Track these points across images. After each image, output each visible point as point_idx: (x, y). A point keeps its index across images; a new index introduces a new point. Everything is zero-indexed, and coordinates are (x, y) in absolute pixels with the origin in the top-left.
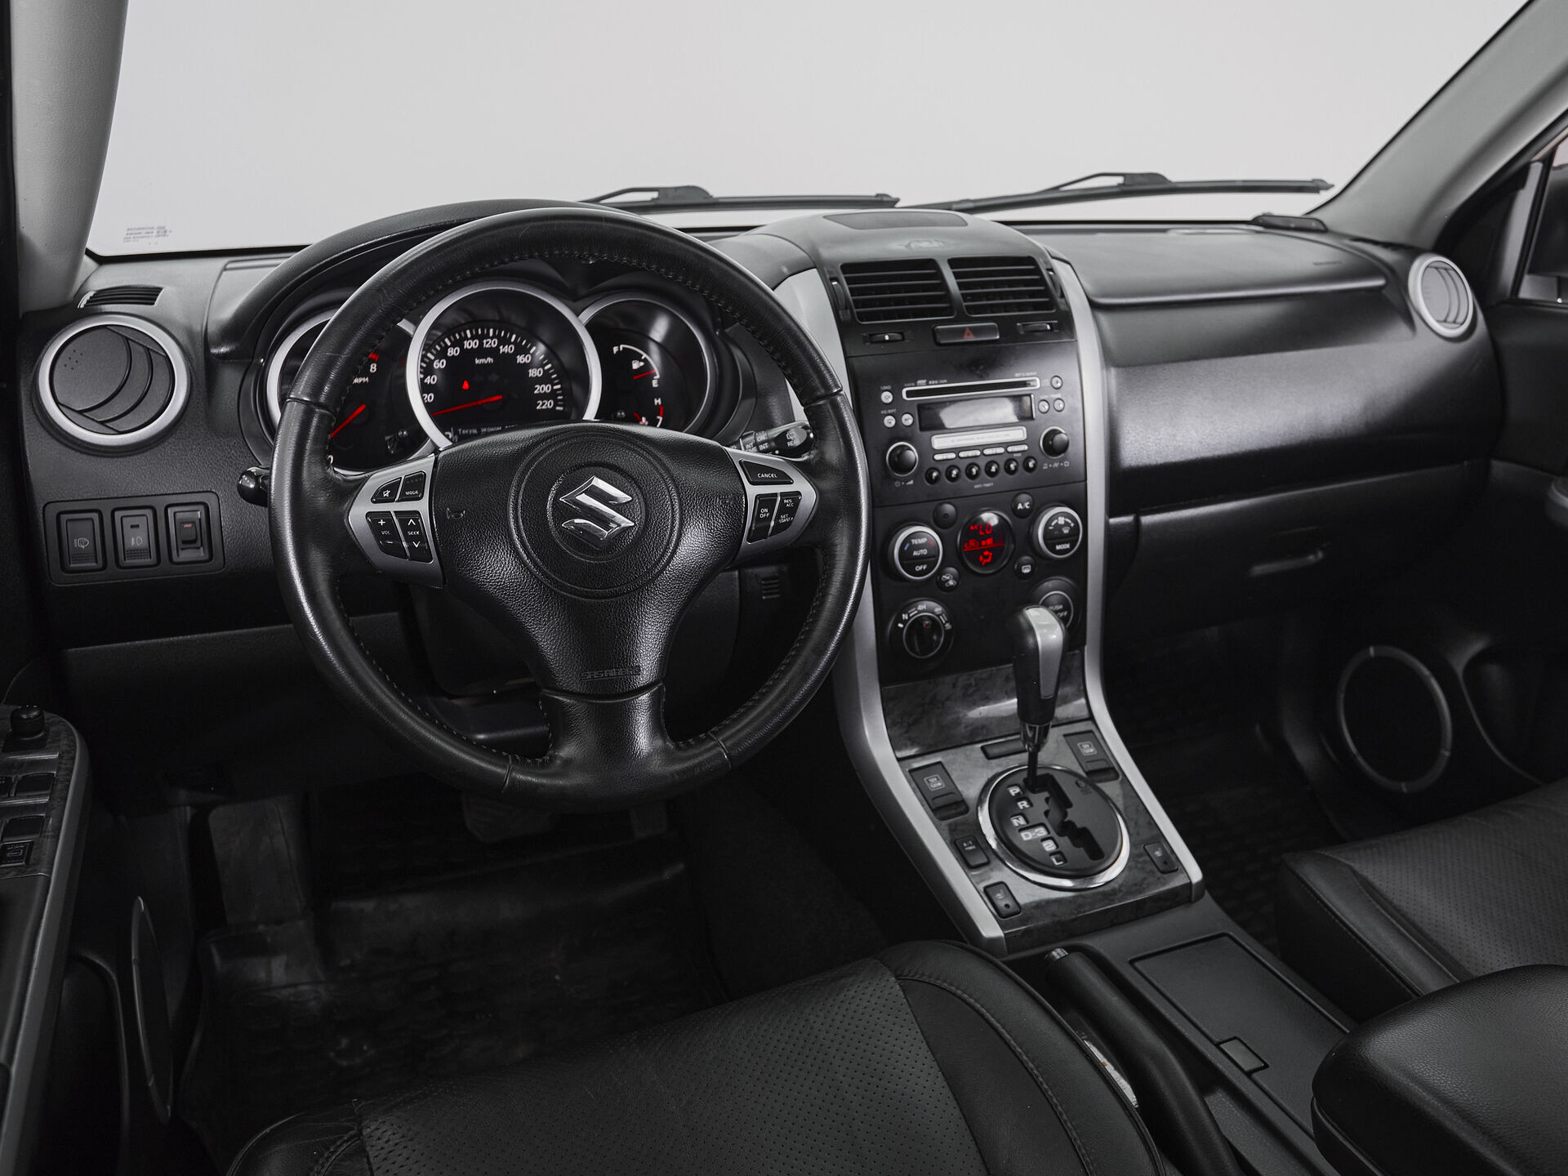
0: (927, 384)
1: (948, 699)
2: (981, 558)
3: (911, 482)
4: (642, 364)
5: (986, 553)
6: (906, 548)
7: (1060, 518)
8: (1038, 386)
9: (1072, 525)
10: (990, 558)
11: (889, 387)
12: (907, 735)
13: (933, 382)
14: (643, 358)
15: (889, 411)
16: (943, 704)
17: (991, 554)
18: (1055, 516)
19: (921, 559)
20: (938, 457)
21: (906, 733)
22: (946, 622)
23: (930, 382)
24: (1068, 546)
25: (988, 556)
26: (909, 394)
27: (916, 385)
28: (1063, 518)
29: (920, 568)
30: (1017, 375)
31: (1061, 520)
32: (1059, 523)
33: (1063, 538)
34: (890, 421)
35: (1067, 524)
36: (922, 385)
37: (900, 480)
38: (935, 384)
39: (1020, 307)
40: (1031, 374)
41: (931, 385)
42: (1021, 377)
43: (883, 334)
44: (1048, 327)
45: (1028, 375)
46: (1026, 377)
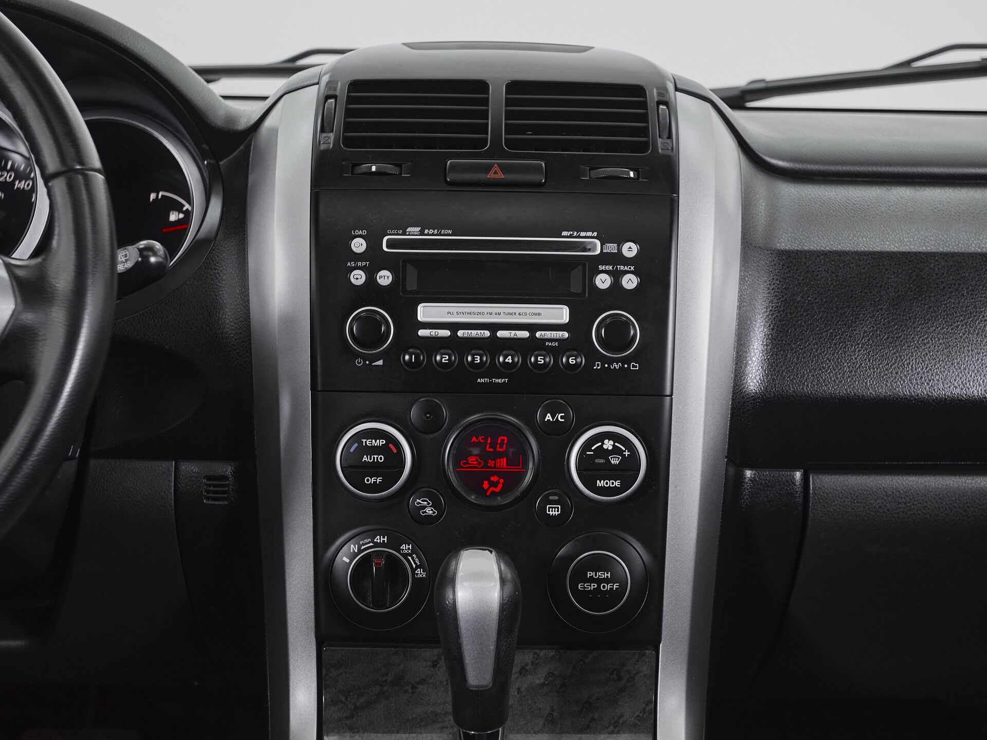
0: (422, 233)
1: (422, 682)
2: (485, 485)
3: (380, 363)
4: (181, 216)
5: (494, 479)
6: (352, 450)
7: (606, 441)
8: (598, 252)
9: (627, 453)
10: (500, 486)
11: (364, 232)
12: (349, 722)
13: (431, 231)
14: (184, 209)
15: (359, 264)
16: (413, 687)
17: (502, 481)
18: (601, 437)
19: (373, 469)
20: (422, 333)
21: (347, 718)
22: (417, 567)
23: (426, 231)
24: (617, 483)
25: (498, 482)
26: (390, 244)
27: (404, 234)
28: (611, 442)
29: (372, 480)
30: (564, 233)
31: (608, 445)
32: (605, 447)
33: (610, 472)
34: (358, 278)
35: (615, 450)
36: (413, 232)
37: (365, 357)
38: (433, 235)
39: (587, 146)
40: (589, 234)
41: (428, 235)
42: (571, 236)
43: (374, 163)
44: (632, 174)
45: (583, 234)
46: (579, 237)
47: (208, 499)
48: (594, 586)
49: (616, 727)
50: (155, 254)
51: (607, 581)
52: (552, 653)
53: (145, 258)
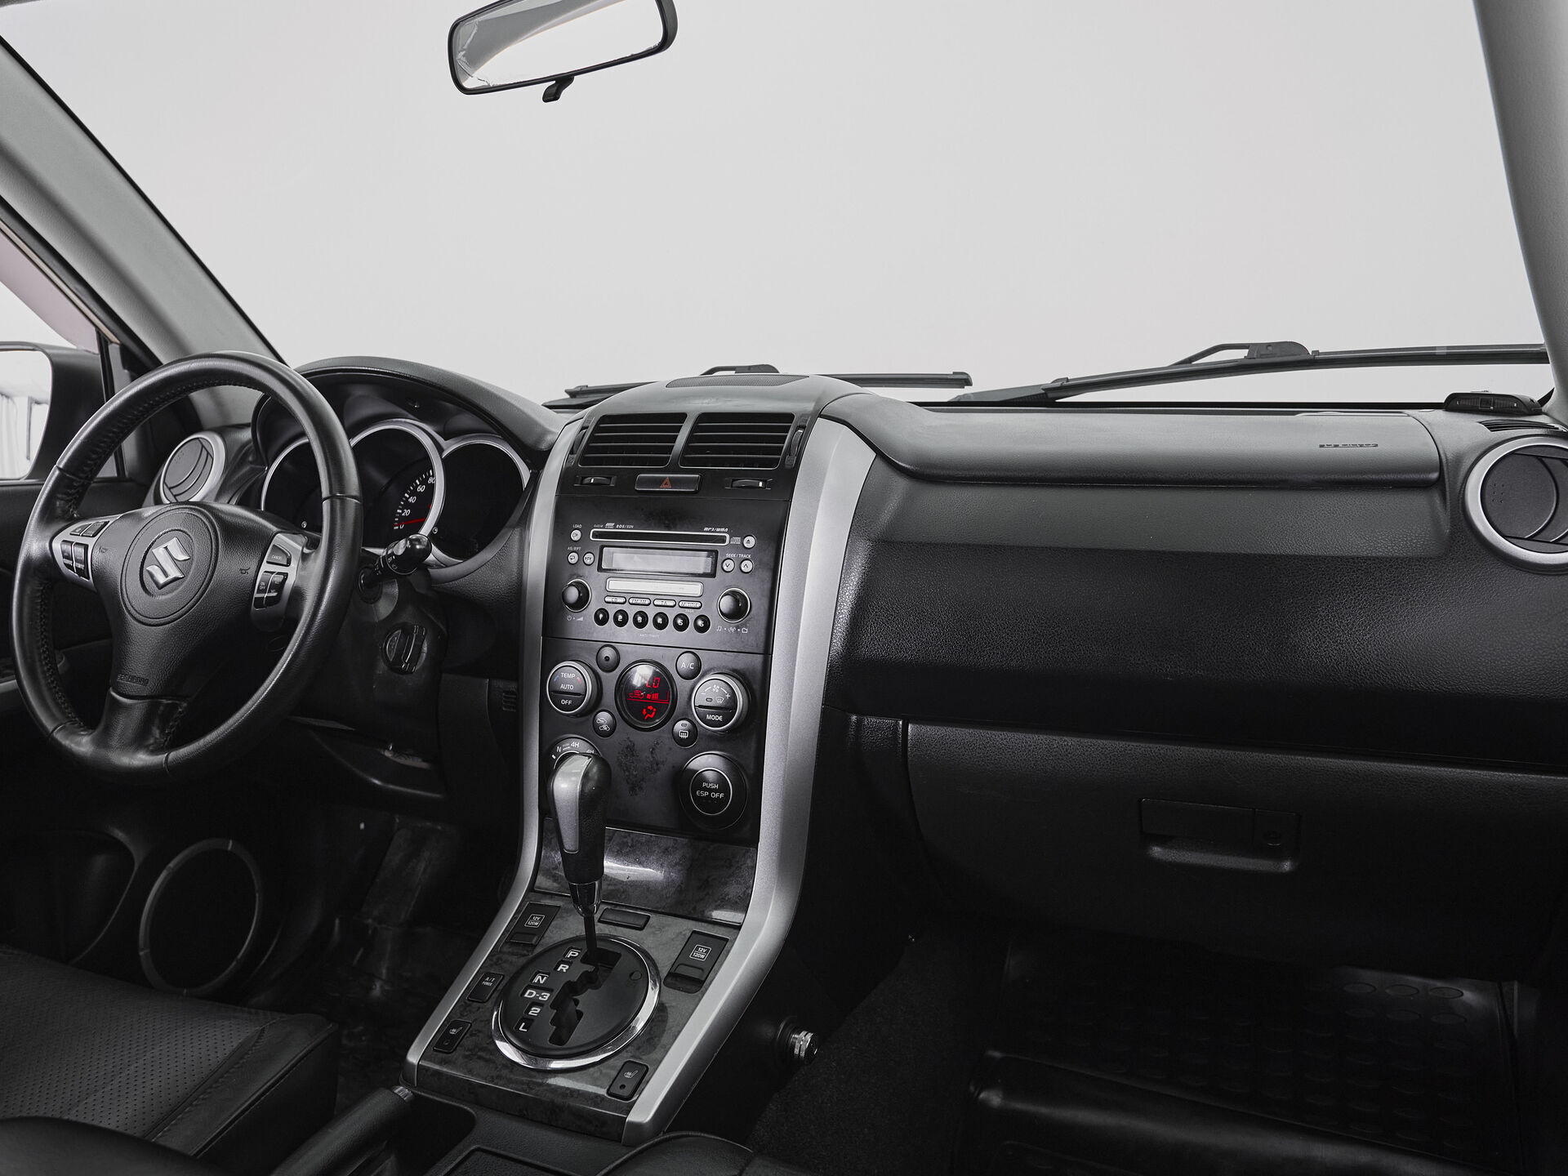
0: (615, 527)
2: (644, 712)
3: (582, 619)
5: (650, 708)
6: (555, 680)
7: (715, 685)
8: (728, 543)
9: (728, 696)
10: (654, 714)
11: (580, 526)
13: (621, 526)
15: (575, 549)
17: (655, 710)
18: (710, 682)
19: (567, 694)
20: (607, 599)
23: (618, 526)
24: (720, 718)
26: (596, 535)
27: (604, 528)
28: (719, 687)
29: (566, 702)
30: (706, 529)
31: (717, 688)
33: (716, 709)
34: (573, 558)
35: (721, 694)
36: (609, 528)
37: (573, 615)
38: (621, 529)
39: (736, 462)
40: (723, 530)
41: (619, 528)
42: (710, 531)
43: (592, 477)
44: (761, 484)
45: (718, 530)
46: (716, 532)
47: (505, 707)
48: (707, 793)
49: (722, 902)
50: (420, 543)
51: (715, 791)
52: (685, 841)
53: (413, 546)
